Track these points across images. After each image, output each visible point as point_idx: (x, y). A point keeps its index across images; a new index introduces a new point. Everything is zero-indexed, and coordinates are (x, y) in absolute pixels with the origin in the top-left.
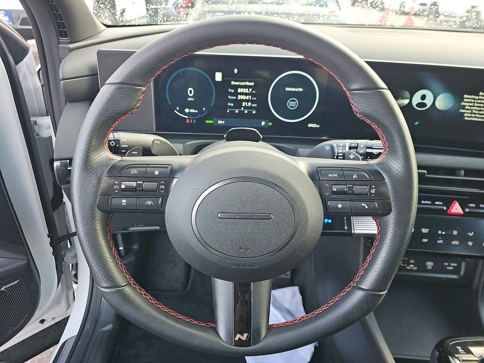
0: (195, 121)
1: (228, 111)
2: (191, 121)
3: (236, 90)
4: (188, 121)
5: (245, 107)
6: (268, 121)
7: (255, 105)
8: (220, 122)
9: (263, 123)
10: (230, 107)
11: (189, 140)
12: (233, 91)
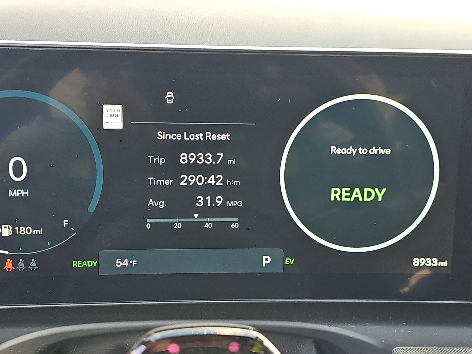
0: (33, 264)
1: (148, 226)
2: (21, 264)
3: (173, 159)
4: (9, 264)
5: (205, 212)
6: (280, 252)
7: (238, 203)
8: (121, 263)
9: (266, 260)
10: (156, 212)
11: (25, 330)
12: (162, 161)
